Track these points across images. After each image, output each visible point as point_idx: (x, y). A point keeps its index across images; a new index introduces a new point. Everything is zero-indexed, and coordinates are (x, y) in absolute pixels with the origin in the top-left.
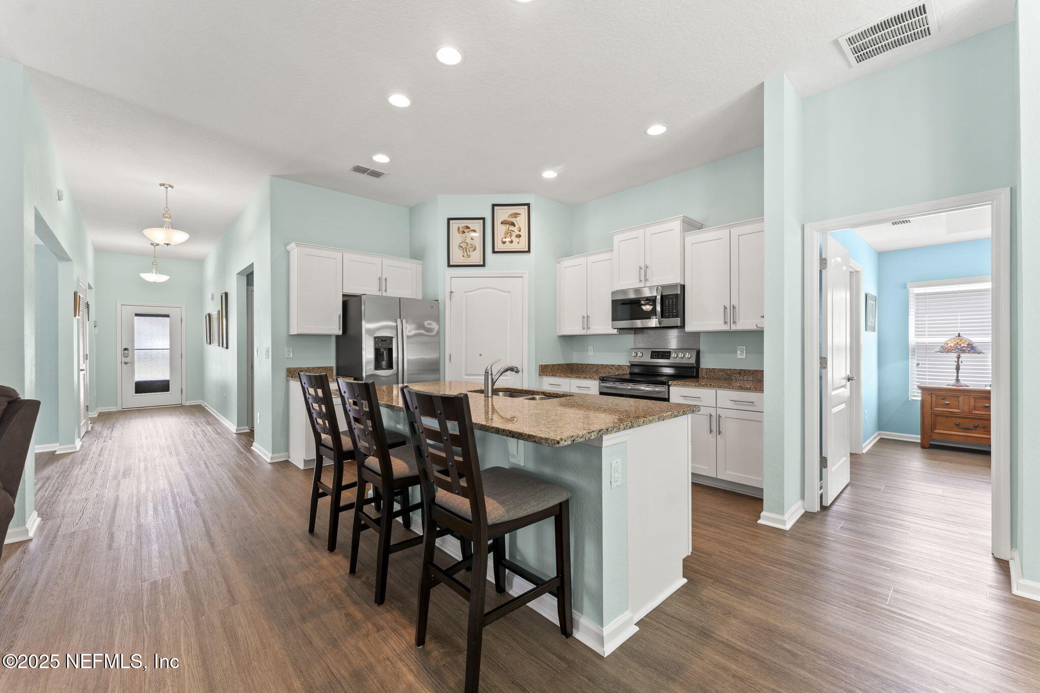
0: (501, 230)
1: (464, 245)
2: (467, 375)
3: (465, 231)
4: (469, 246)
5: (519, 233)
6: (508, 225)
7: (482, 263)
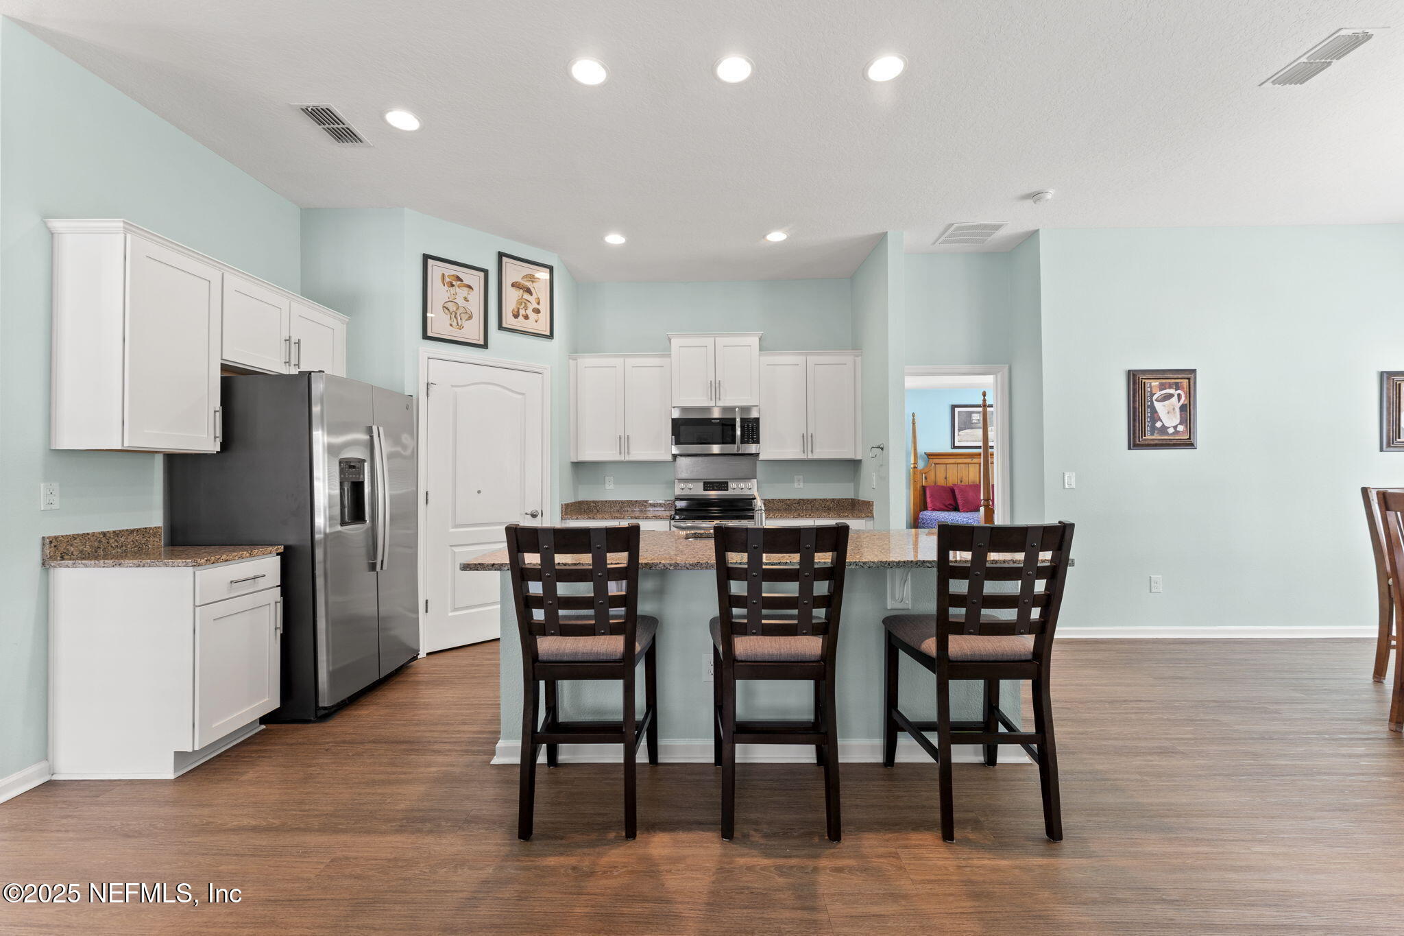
0: (512, 297)
1: (452, 307)
2: (457, 526)
3: (454, 283)
4: (461, 310)
5: (537, 306)
6: (521, 291)
7: (482, 342)
